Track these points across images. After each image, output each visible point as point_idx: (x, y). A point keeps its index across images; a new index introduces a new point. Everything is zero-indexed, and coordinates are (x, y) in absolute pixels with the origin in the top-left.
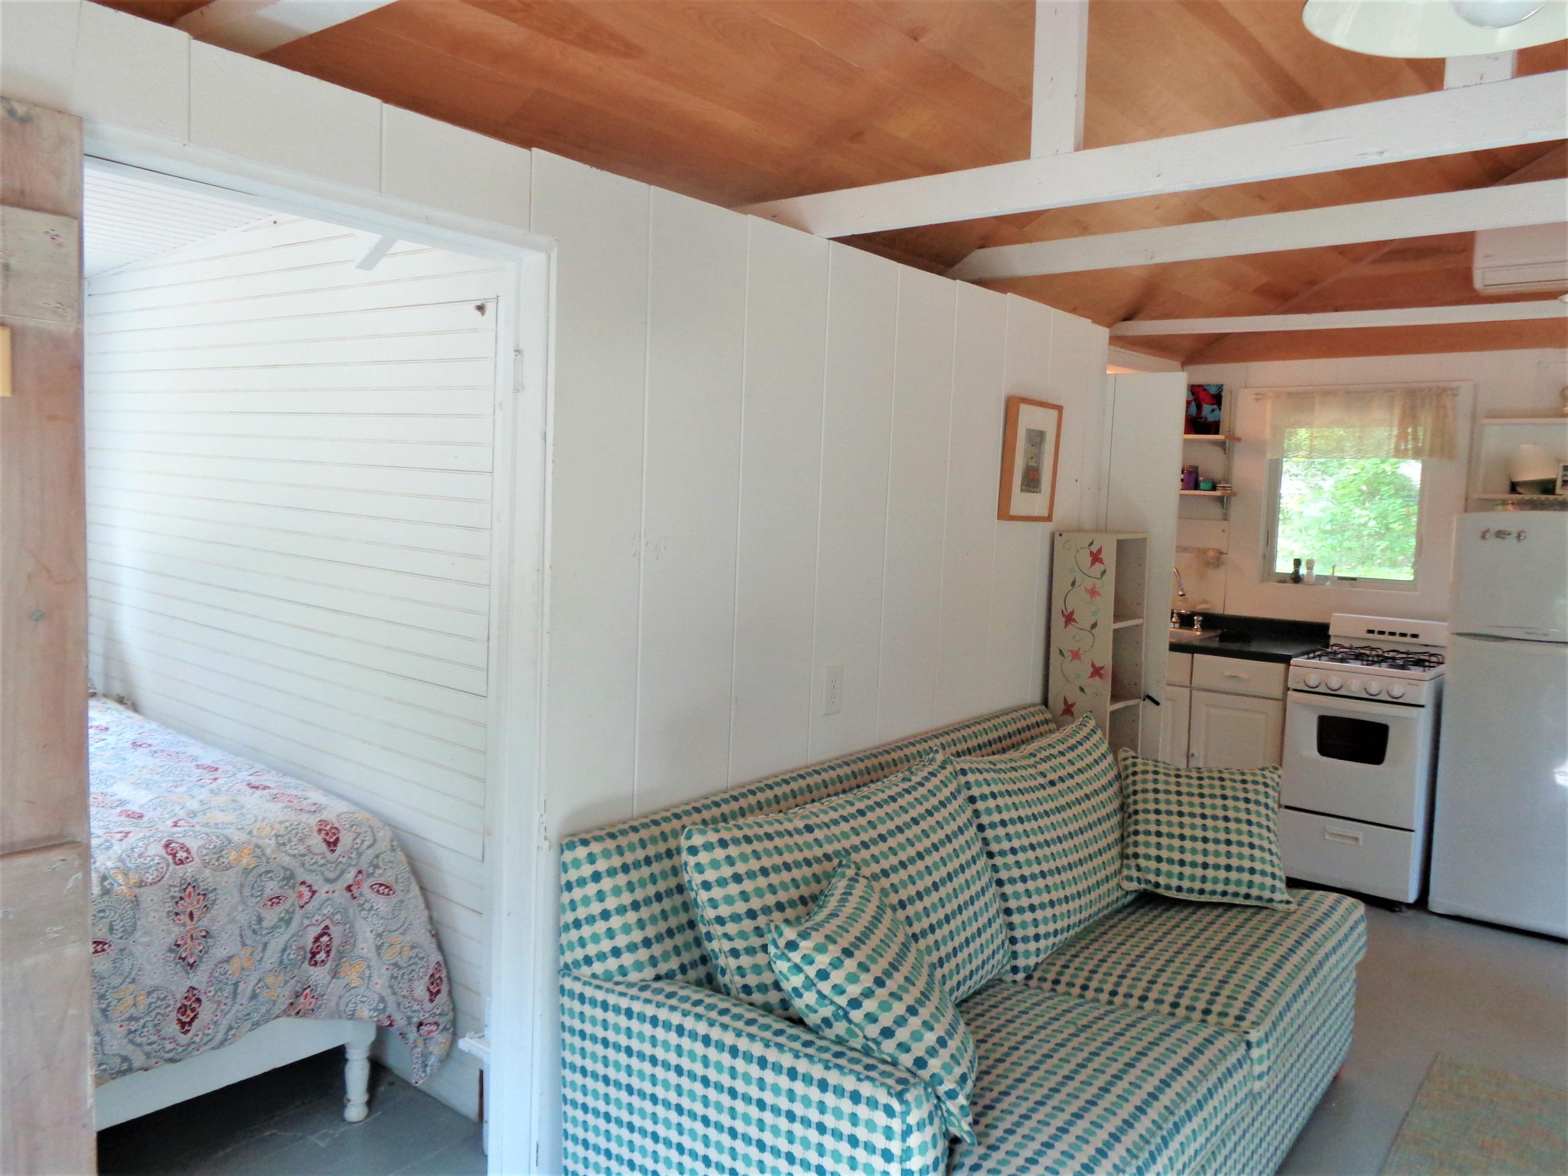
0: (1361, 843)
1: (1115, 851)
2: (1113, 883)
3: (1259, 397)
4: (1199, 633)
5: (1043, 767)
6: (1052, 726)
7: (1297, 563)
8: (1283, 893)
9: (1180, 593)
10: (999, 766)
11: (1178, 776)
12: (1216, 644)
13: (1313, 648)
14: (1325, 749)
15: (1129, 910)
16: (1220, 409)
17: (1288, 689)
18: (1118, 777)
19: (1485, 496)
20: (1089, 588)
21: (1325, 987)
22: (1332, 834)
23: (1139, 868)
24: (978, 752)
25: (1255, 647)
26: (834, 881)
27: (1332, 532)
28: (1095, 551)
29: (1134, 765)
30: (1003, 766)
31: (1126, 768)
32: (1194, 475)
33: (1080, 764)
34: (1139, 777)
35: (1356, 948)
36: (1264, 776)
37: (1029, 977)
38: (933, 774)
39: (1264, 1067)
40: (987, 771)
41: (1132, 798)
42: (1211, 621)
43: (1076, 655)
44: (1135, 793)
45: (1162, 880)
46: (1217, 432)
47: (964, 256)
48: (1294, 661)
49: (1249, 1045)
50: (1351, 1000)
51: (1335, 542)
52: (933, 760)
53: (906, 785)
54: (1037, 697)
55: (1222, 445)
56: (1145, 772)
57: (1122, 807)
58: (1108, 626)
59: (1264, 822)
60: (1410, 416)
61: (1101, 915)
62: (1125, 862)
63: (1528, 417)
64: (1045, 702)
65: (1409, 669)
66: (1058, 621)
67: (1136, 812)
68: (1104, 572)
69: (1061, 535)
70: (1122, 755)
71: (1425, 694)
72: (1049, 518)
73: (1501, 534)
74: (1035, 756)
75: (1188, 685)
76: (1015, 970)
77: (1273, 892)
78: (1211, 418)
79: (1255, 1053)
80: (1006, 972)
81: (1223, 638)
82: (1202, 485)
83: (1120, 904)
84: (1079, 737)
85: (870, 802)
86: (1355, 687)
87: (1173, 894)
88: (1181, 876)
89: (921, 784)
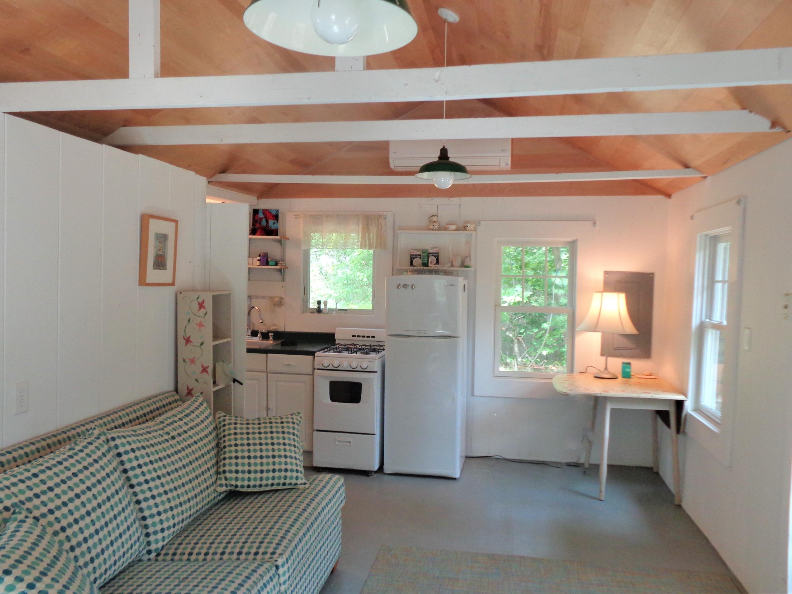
0: (352, 444)
1: (213, 471)
2: (211, 489)
3: (297, 217)
4: (272, 342)
5: (168, 429)
6: (180, 403)
7: (319, 303)
8: (302, 479)
9: (261, 321)
10: (138, 432)
11: (248, 424)
12: (279, 348)
13: (326, 346)
14: (333, 398)
15: (222, 503)
16: (278, 222)
17: (315, 369)
18: (216, 428)
19: (400, 268)
20: (198, 322)
21: (322, 526)
22: (339, 441)
23: (226, 479)
24: (130, 424)
25: (299, 348)
26: (8, 524)
27: (348, 285)
28: (200, 302)
29: (224, 420)
30: (141, 432)
31: (220, 423)
32: (266, 257)
33: (191, 424)
34: (227, 427)
35: (340, 501)
36: (293, 419)
37: (158, 555)
38: (90, 443)
39: (286, 577)
40: (129, 436)
41: (223, 439)
42: (278, 335)
43: (193, 361)
44: (224, 436)
45: (239, 483)
46: (277, 235)
47: (113, 131)
48: (317, 354)
49: (277, 567)
50: (339, 528)
51: (349, 290)
52: (92, 434)
53: (71, 453)
54: (172, 388)
55: (280, 241)
56: (230, 424)
57: (218, 445)
58: (210, 343)
59: (292, 442)
60: (366, 228)
61: (204, 509)
62: (219, 476)
63: (416, 230)
64: (176, 390)
65: (370, 354)
66: (181, 342)
67: (225, 447)
68: (206, 314)
69: (181, 293)
70: (218, 415)
71: (376, 366)
72: (173, 284)
73: (405, 286)
74: (163, 423)
75: (265, 371)
76: (149, 552)
77: (297, 480)
78: (273, 227)
79: (281, 571)
80: (143, 555)
81: (283, 344)
82: (270, 263)
83: (216, 500)
84: (192, 408)
85: (43, 468)
86: (345, 365)
87: (245, 490)
88: (249, 479)
89: (81, 451)
